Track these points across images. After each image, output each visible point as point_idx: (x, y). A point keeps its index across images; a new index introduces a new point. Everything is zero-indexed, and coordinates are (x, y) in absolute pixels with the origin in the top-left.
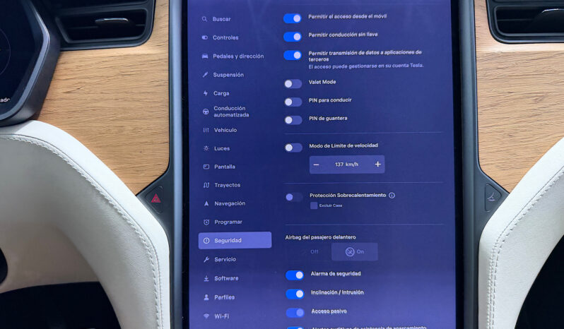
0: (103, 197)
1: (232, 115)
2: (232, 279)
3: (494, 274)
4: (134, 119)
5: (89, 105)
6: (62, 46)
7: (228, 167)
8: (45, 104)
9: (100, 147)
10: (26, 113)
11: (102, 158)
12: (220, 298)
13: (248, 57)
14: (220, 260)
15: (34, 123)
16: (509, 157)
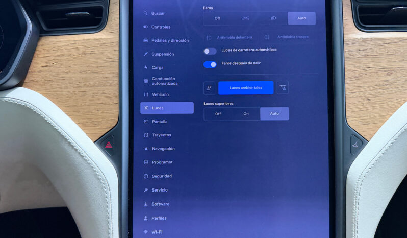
0: (70, 143)
1: (165, 84)
2: (165, 204)
3: (357, 201)
4: (93, 86)
5: (61, 76)
6: (41, 33)
7: (162, 122)
8: (28, 75)
9: (68, 107)
10: (14, 82)
11: (69, 115)
12: (156, 219)
13: (177, 41)
14: (156, 190)
15: (20, 88)
16: (368, 115)
